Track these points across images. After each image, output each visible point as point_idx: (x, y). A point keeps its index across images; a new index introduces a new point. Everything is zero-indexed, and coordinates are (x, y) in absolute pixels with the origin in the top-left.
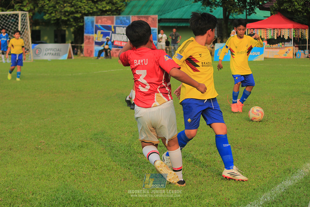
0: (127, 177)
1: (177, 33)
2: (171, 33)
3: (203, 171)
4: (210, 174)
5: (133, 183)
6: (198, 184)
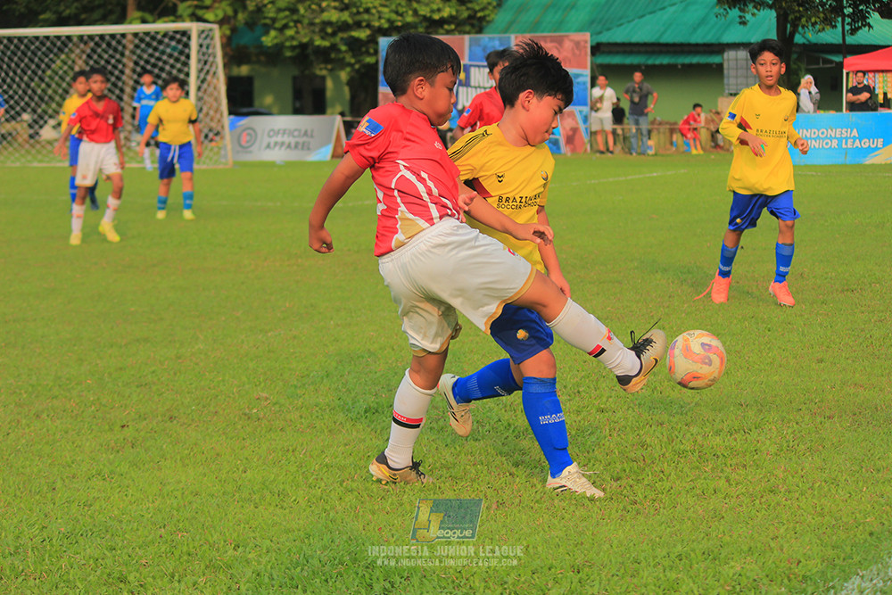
0: (505, 497)
2: (629, 85)
3: (723, 481)
4: (744, 490)
5: (524, 517)
6: (709, 520)
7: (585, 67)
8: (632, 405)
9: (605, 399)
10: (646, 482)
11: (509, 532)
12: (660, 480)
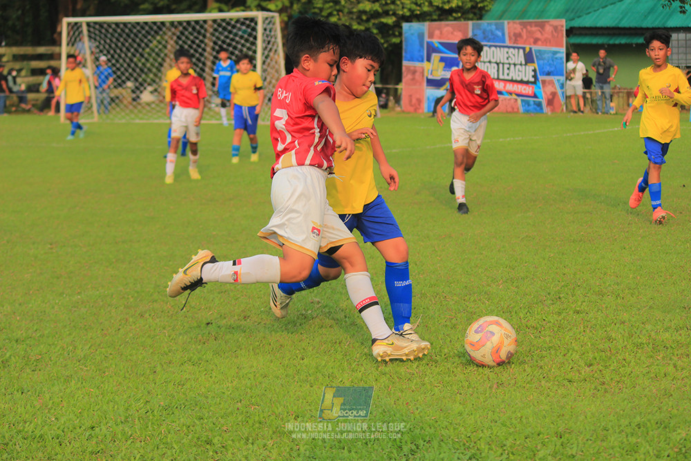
0: (504, 379)
1: (609, 60)
2: (595, 59)
3: (671, 367)
5: (518, 394)
6: (661, 397)
7: (562, 46)
8: (600, 308)
9: (580, 304)
10: (612, 368)
11: (507, 406)
12: (624, 366)
